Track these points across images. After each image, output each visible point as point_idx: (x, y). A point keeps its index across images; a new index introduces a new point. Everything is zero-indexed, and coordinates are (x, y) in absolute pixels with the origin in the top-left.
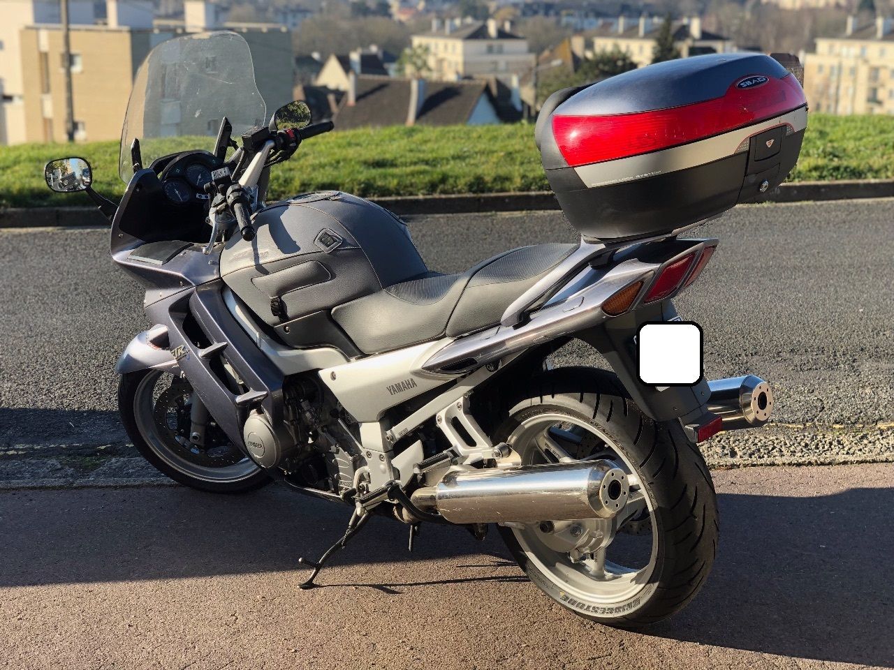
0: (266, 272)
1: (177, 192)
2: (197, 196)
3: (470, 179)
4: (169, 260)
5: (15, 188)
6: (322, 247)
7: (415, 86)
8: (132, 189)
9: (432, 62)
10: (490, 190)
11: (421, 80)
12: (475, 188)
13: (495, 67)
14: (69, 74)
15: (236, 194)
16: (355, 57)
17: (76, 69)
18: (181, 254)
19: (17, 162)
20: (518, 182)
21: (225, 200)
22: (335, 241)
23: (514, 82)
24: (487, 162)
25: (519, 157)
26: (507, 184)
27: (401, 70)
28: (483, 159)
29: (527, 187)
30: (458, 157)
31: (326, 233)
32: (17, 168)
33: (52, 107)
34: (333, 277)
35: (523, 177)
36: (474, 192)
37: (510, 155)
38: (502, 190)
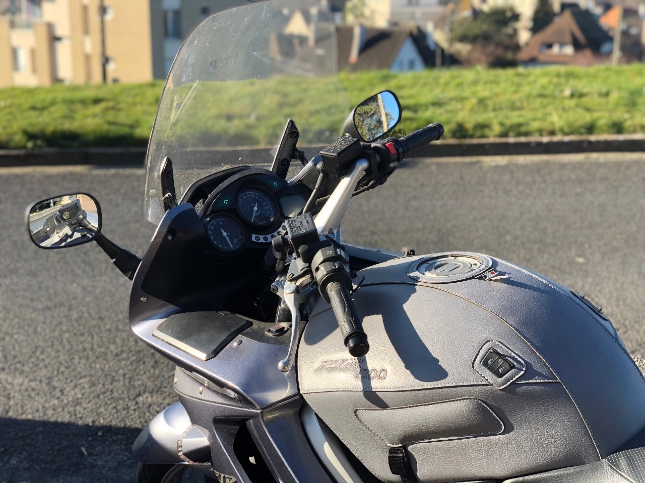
0: (383, 405)
1: (225, 234)
2: (253, 239)
3: (453, 126)
4: (216, 353)
5: (50, 129)
6: (490, 377)
7: (357, 32)
8: (163, 235)
9: (367, 12)
10: (472, 136)
11: (362, 27)
12: (458, 134)
13: (413, 16)
14: (103, 22)
15: (330, 266)
16: (314, 11)
17: (109, 17)
18: (235, 344)
19: (53, 103)
20: (497, 129)
21: (308, 271)
22: (513, 367)
23: (429, 27)
24: (462, 109)
25: (490, 103)
26: (487, 132)
27: (344, 19)
28: (459, 106)
29: (505, 134)
30: (437, 104)
31: (494, 350)
32: (53, 109)
33: (90, 45)
34: (509, 429)
35: (502, 124)
36: (458, 138)
37: (482, 102)
38: (483, 136)
